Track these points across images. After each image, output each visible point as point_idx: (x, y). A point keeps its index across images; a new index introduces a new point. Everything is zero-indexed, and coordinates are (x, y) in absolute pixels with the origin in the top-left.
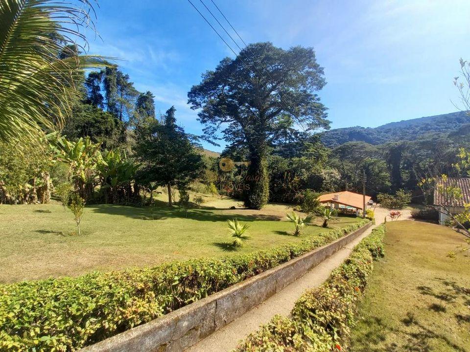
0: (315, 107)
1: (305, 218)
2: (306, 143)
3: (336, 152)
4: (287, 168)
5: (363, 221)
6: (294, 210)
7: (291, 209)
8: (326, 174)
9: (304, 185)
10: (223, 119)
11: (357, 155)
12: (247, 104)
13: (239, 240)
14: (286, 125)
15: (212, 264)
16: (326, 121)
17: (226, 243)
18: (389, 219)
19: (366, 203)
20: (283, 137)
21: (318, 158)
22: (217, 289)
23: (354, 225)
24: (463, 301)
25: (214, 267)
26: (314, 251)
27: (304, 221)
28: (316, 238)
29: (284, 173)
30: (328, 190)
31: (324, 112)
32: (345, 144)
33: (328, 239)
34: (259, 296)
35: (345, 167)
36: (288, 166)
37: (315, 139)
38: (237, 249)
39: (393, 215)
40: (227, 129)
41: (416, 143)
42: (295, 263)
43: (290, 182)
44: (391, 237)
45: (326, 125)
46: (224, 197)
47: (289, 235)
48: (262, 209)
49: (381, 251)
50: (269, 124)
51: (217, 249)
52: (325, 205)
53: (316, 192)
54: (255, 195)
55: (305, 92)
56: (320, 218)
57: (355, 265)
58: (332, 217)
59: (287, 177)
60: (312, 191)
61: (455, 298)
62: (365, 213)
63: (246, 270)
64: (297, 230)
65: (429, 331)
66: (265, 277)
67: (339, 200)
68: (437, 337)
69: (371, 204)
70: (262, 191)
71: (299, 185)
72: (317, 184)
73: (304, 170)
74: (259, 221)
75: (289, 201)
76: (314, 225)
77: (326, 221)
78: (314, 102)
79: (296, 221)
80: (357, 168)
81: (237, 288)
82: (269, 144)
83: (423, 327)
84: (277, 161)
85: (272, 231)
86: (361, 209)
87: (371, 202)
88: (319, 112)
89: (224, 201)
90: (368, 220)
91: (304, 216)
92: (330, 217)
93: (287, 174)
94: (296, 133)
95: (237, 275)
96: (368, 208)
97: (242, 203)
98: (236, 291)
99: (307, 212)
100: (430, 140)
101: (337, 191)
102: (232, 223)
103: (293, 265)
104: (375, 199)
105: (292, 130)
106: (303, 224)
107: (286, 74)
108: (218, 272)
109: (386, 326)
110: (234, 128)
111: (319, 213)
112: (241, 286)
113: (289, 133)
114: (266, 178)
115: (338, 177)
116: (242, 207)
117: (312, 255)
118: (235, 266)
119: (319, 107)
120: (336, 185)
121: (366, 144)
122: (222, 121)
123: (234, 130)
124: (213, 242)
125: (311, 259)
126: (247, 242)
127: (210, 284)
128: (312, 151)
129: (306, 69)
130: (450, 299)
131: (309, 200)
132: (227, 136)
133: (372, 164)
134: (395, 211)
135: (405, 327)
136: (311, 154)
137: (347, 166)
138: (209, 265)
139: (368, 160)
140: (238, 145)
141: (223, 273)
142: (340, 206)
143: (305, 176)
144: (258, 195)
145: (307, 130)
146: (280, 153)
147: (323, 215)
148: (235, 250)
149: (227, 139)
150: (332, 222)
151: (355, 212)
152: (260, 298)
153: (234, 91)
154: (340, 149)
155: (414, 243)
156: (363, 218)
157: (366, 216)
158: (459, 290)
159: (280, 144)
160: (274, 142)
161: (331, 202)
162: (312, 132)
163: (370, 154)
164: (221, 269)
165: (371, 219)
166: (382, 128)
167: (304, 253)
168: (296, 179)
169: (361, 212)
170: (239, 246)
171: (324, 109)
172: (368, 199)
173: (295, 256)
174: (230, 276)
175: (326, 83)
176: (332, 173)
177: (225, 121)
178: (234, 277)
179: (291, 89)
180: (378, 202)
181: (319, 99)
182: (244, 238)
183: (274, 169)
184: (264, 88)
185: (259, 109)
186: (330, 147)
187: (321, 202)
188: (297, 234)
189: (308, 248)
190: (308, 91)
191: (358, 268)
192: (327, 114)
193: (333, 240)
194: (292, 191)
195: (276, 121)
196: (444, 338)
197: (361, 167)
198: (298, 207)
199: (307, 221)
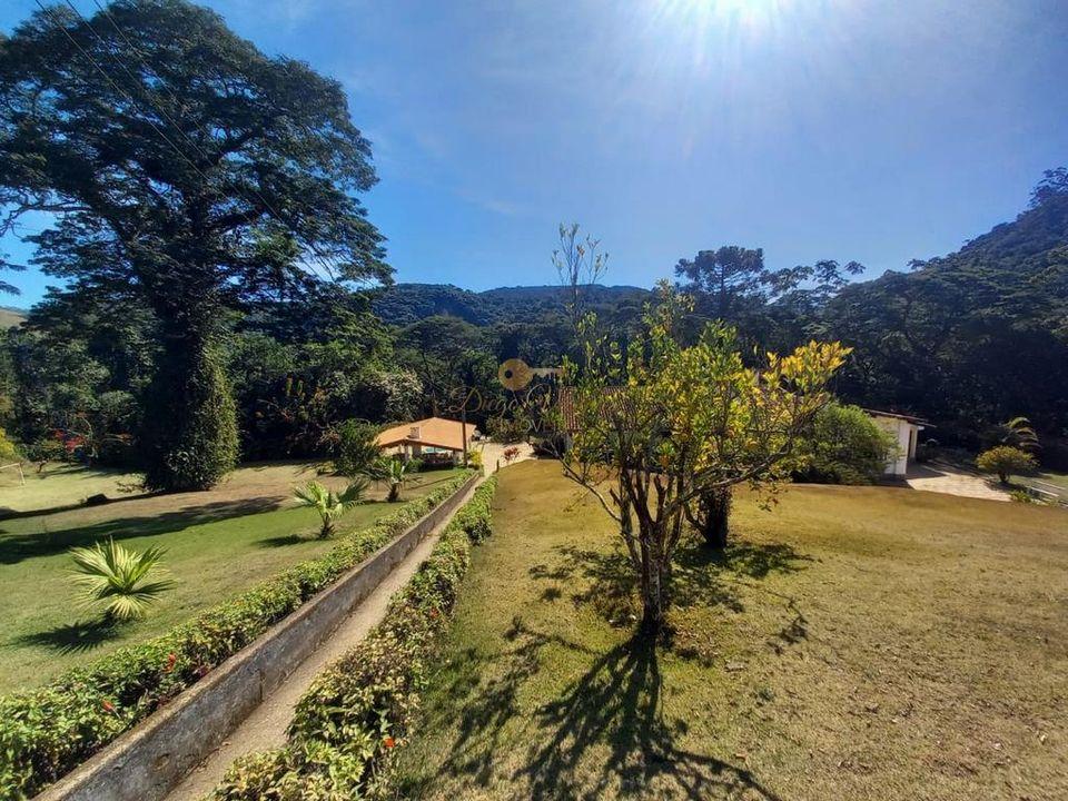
0: (355, 228)
1: (343, 490)
2: (339, 311)
3: (411, 335)
4: (292, 368)
5: (463, 473)
6: (320, 473)
7: (311, 472)
8: (391, 382)
9: (341, 410)
10: (32, 200)
11: (450, 345)
12: (134, 165)
13: (124, 604)
14: (281, 256)
15: (20, 709)
16: (383, 266)
17: (72, 624)
18: (503, 464)
19: (468, 437)
20: (273, 288)
21: (370, 347)
22: (54, 775)
23: (446, 485)
24: (582, 572)
25: (31, 716)
26: (363, 565)
27: (344, 499)
28: (368, 533)
29: (285, 381)
30: (400, 419)
31: (379, 245)
32: (428, 319)
33: (396, 528)
34: (205, 735)
35: (431, 368)
36: (296, 363)
37: (359, 303)
38: (120, 629)
39: (508, 455)
40: (47, 232)
41: (536, 329)
42: (314, 608)
43: (305, 403)
44: (503, 495)
45: (384, 273)
46: (50, 467)
47: (304, 540)
48: (219, 485)
49: (485, 526)
50: (225, 244)
51: (36, 654)
52: (394, 451)
53: (373, 423)
54: (188, 450)
55: (327, 184)
56: (381, 484)
57: (435, 569)
58: (407, 477)
59: (293, 392)
60: (362, 422)
61: (572, 570)
62: (468, 456)
63: (156, 682)
64: (326, 524)
65: (540, 636)
66: (223, 678)
67: (421, 439)
68: (549, 640)
69: (477, 439)
70: (212, 435)
71: (331, 411)
72: (373, 407)
73: (341, 373)
74: (207, 525)
75: (303, 454)
76: (367, 503)
77: (394, 487)
78: (353, 217)
79: (323, 502)
80: (451, 369)
81: (125, 747)
82: (230, 299)
83: (532, 633)
84: (261, 350)
85: (253, 544)
86: (460, 450)
87: (477, 434)
88: (365, 243)
89: (51, 480)
90: (472, 470)
91: (342, 485)
92: (402, 476)
93: (295, 383)
94: (311, 283)
95: (120, 711)
96: (473, 447)
97: (136, 479)
98: (122, 755)
99: (352, 473)
100: (552, 325)
101: (417, 418)
102: (93, 557)
103: (308, 615)
104: (483, 429)
105: (299, 274)
106: (339, 506)
107: (269, 122)
108: (48, 725)
109: (482, 657)
110: (82, 232)
111: (379, 472)
112: (138, 735)
113: (289, 280)
114: (226, 398)
115: (418, 389)
116: (134, 493)
117: (358, 576)
118: (109, 689)
119: (363, 230)
120: (414, 407)
121: (464, 324)
122: (26, 206)
123: (80, 238)
124: (18, 633)
125: (356, 584)
126: (161, 599)
127: (26, 767)
128: (355, 331)
129: (328, 129)
130: (567, 574)
131: (354, 446)
132: (53, 255)
133: (476, 362)
134: (510, 447)
135: (509, 643)
136: (353, 339)
137: (434, 364)
138: (11, 716)
139: (470, 353)
140: (101, 293)
141: (64, 724)
142: (424, 449)
143: (345, 388)
144: (201, 449)
145: (339, 280)
146: (269, 328)
147: (388, 474)
148: (113, 637)
149: (50, 267)
150: (407, 487)
151: (451, 458)
152: (212, 737)
153: (81, 114)
154: (418, 328)
155: (533, 498)
156: (464, 468)
157: (469, 462)
158: (579, 557)
159: (265, 304)
160: (245, 297)
161: (405, 443)
162: (353, 286)
163: (471, 342)
164: (55, 715)
165: (476, 468)
166: (490, 294)
167: (337, 576)
168: (320, 395)
169: (461, 455)
170: (128, 620)
171: (377, 238)
172: (471, 429)
173: (316, 591)
174: (93, 722)
175: (378, 180)
176: (405, 380)
177: (40, 206)
178: (109, 720)
179: (290, 164)
180: (487, 434)
181: (363, 212)
182: (149, 590)
183: (251, 370)
184: (201, 135)
185: (185, 195)
186: (398, 323)
187: (385, 446)
188: (326, 534)
189: (348, 561)
190: (337, 186)
191: (440, 572)
192: (384, 250)
193: (406, 527)
194: (311, 427)
195: (252, 239)
196: (558, 639)
197: (458, 368)
198: (329, 466)
199: (350, 496)
